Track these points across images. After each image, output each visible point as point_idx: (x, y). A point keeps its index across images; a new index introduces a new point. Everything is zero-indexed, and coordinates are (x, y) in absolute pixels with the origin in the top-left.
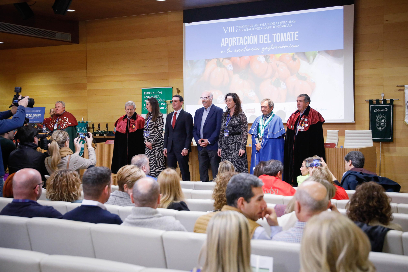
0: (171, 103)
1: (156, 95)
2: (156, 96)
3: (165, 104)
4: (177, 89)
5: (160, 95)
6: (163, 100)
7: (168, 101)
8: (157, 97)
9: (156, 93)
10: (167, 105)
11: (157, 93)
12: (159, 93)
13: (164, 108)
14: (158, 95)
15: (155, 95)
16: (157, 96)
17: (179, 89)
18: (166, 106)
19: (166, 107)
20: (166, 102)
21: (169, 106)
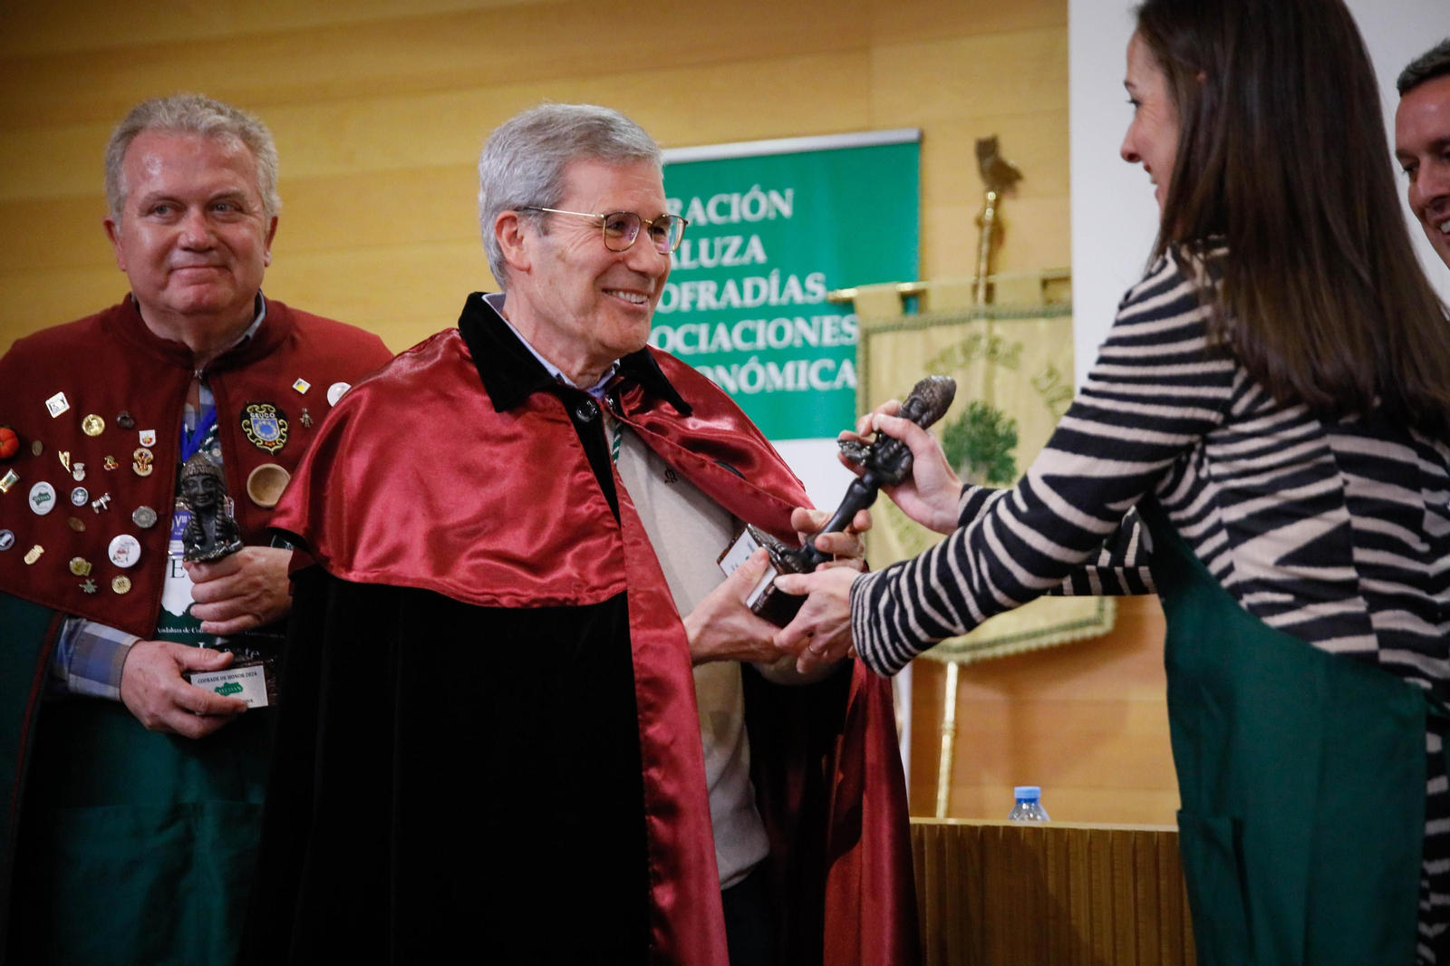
0: (912, 318)
1: (729, 230)
2: (725, 249)
3: (828, 330)
4: (987, 149)
5: (770, 230)
6: (804, 290)
7: (877, 298)
8: (741, 251)
9: (723, 209)
10: (867, 335)
11: (740, 207)
12: (754, 206)
13: (825, 375)
14: (744, 229)
15: (711, 231)
16: (736, 242)
17: (1011, 155)
18: (844, 353)
19: (839, 365)
20: (847, 307)
21: (883, 346)
